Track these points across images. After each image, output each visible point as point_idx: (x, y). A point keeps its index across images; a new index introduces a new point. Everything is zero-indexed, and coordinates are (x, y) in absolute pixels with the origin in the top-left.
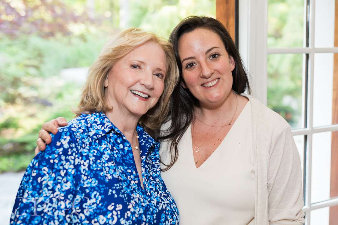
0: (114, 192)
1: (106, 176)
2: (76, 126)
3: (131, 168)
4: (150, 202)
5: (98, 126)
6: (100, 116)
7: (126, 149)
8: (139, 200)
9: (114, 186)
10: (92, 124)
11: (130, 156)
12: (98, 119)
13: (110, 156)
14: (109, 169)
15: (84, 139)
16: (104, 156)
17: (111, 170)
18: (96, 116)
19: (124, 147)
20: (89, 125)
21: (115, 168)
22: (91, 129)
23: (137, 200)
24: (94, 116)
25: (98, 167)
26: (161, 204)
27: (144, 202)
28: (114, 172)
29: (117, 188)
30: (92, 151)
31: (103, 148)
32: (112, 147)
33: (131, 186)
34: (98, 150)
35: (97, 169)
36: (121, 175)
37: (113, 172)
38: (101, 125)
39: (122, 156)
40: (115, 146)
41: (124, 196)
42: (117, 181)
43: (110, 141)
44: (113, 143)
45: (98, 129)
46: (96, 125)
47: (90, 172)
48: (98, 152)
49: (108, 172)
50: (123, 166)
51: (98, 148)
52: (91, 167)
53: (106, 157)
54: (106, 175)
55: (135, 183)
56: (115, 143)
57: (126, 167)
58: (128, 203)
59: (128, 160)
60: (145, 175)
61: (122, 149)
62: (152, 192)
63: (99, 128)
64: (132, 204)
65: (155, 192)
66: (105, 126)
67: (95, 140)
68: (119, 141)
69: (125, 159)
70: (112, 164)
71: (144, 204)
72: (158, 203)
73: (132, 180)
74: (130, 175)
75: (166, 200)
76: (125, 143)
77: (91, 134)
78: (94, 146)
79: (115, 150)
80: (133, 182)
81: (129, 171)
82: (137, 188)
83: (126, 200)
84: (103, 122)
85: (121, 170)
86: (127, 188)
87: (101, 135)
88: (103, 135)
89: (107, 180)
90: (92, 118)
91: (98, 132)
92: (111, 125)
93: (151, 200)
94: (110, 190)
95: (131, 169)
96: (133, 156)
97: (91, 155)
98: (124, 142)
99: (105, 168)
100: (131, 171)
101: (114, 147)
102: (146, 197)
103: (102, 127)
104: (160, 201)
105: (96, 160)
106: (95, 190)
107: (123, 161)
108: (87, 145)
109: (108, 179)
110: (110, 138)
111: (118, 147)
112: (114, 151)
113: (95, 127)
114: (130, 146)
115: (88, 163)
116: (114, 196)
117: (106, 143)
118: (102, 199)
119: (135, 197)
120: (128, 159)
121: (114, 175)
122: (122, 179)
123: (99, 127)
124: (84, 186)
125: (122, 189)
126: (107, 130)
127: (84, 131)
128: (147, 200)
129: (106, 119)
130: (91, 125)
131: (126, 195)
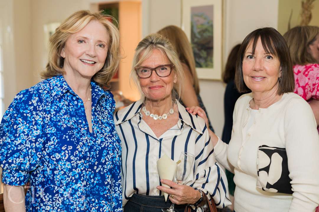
0: (67, 137)
1: (62, 126)
2: (42, 88)
3: (82, 119)
4: (95, 142)
5: (58, 88)
6: (60, 80)
7: (79, 104)
9: (68, 132)
10: (54, 87)
11: (82, 110)
12: (59, 82)
13: (66, 111)
14: (65, 120)
16: (62, 111)
17: (66, 121)
18: (57, 80)
19: (78, 103)
20: (52, 88)
21: (69, 120)
22: (53, 91)
23: (85, 141)
24: (56, 81)
25: (57, 119)
26: (104, 143)
27: (90, 143)
28: (68, 122)
29: (69, 134)
30: (53, 107)
31: (62, 105)
32: (69, 103)
33: (81, 132)
35: (56, 121)
36: (73, 124)
37: (67, 122)
38: (61, 88)
39: (76, 110)
40: (71, 102)
41: (74, 140)
42: (70, 129)
43: (67, 99)
44: (70, 100)
45: (58, 91)
46: (57, 88)
47: (51, 122)
48: (58, 108)
49: (64, 123)
50: (76, 117)
51: (58, 105)
52: (52, 119)
53: (63, 111)
54: (62, 124)
55: (85, 130)
56: (71, 100)
57: (78, 119)
58: (77, 145)
59: (80, 113)
61: (76, 104)
62: (98, 134)
63: (59, 90)
64: (80, 145)
65: (100, 134)
66: (63, 88)
68: (74, 99)
69: (78, 112)
70: (67, 116)
71: (89, 144)
72: (102, 142)
73: (82, 127)
74: (80, 125)
75: (110, 140)
76: (79, 100)
77: (53, 95)
78: (55, 103)
79: (71, 106)
80: (82, 129)
81: (80, 121)
82: (86, 133)
83: (76, 142)
84: (62, 85)
85: (74, 120)
86: (77, 134)
87: (60, 95)
88: (62, 95)
89: (63, 129)
90: (54, 82)
91: (58, 93)
92: (67, 88)
93: (96, 140)
94: (65, 136)
95: (81, 120)
96: (84, 110)
97: (52, 110)
98: (78, 99)
99: (62, 119)
100: (82, 121)
101: (70, 104)
102: (92, 138)
103: (61, 89)
104: (104, 140)
105: (56, 114)
106: (54, 135)
107: (76, 113)
109: (64, 128)
110: (68, 96)
111: (74, 103)
112: (70, 107)
113: (56, 89)
114: (82, 102)
115: (50, 116)
116: (67, 140)
117: (64, 100)
118: (58, 141)
119: (83, 139)
120: (80, 112)
121: (68, 125)
122: (74, 127)
123: (59, 89)
124: (47, 132)
125: (73, 134)
126: (64, 91)
127: (48, 92)
128: (93, 140)
129: (65, 83)
130: (53, 87)
131: (76, 139)
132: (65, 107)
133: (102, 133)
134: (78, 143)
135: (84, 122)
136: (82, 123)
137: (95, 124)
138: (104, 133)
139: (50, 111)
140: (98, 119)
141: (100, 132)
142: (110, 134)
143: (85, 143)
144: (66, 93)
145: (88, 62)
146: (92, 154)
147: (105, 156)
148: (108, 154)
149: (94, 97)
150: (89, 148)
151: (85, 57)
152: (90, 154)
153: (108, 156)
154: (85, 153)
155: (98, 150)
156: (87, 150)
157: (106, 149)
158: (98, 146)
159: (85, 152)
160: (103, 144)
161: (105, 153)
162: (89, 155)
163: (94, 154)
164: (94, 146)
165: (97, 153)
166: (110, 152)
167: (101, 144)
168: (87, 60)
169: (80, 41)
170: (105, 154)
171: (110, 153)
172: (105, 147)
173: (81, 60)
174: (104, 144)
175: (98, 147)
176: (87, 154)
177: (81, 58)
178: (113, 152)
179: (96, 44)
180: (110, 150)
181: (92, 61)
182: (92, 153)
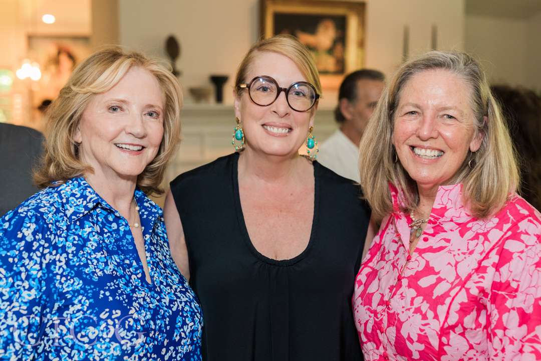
0: (107, 294)
1: (94, 273)
3: (130, 257)
4: (159, 301)
5: (77, 200)
6: (79, 185)
7: (122, 229)
8: (144, 300)
9: (107, 286)
10: (69, 198)
11: (127, 239)
12: (77, 189)
13: (99, 244)
14: (98, 262)
15: (59, 221)
16: (88, 244)
17: (100, 263)
18: (74, 185)
19: (119, 226)
20: (64, 200)
21: (107, 260)
22: (67, 206)
23: (141, 301)
24: (71, 186)
25: (80, 261)
26: (176, 303)
27: (152, 303)
28: (105, 266)
29: (111, 288)
30: (71, 238)
32: (101, 229)
33: (131, 283)
34: (79, 236)
35: (79, 265)
36: (116, 268)
37: (103, 266)
38: (82, 199)
39: (117, 240)
40: (106, 227)
41: (123, 298)
43: (98, 221)
44: (102, 223)
45: (77, 205)
46: (75, 200)
47: (69, 270)
48: (81, 239)
49: (96, 267)
50: (119, 255)
51: (80, 234)
52: (71, 262)
53: (92, 244)
54: (94, 270)
55: (138, 278)
56: (105, 222)
57: (123, 257)
58: (128, 307)
59: (125, 246)
60: (151, 263)
61: (115, 229)
62: (162, 286)
63: (79, 204)
64: (135, 308)
65: (166, 286)
66: (88, 199)
67: (75, 222)
68: (111, 218)
69: (121, 244)
70: (102, 254)
71: (151, 306)
72: (171, 301)
73: (132, 274)
74: (129, 268)
75: (183, 297)
76: (120, 221)
77: (69, 213)
78: (74, 230)
79: (106, 233)
80: (133, 277)
81: (127, 262)
82: (140, 285)
83: (126, 303)
84: (84, 194)
85: (116, 261)
86: (125, 287)
87: (83, 213)
88: (86, 212)
89: (95, 278)
90: (67, 189)
91: (79, 210)
92: (96, 198)
93: (161, 298)
94: (102, 292)
95: (129, 260)
96: (133, 239)
98: (117, 219)
99: (91, 260)
100: (130, 261)
101: (104, 229)
102: (154, 295)
103: (83, 201)
104: (175, 299)
105: (78, 251)
106: (79, 294)
107: (119, 247)
108: (63, 231)
109: (98, 276)
110: (98, 215)
111: (110, 227)
112: (104, 235)
113: (73, 202)
114: (127, 225)
115: (65, 258)
116: (109, 299)
119: (139, 296)
120: (124, 243)
121: (105, 271)
122: (118, 274)
123: (79, 202)
125: (119, 288)
126: (91, 205)
128: (156, 299)
129: (89, 189)
130: (67, 199)
131: (125, 296)
132: (96, 237)
133: (168, 285)
134: (130, 304)
135: (135, 264)
136: (130, 266)
137: (155, 269)
138: (171, 284)
139: (64, 248)
140: (157, 259)
141: (165, 284)
142: (181, 287)
143: (142, 303)
144: (95, 208)
145: (131, 148)
146: (159, 325)
147: (180, 328)
148: (184, 323)
149: (145, 216)
150: (152, 313)
151: (124, 139)
152: (155, 324)
153: (185, 328)
154: (146, 323)
155: (168, 317)
156: (149, 316)
157: (181, 313)
158: (166, 309)
159: (145, 320)
160: (174, 305)
161: (180, 322)
162: (153, 327)
163: (161, 324)
164: (160, 309)
165: (167, 323)
166: (187, 319)
167: (172, 305)
168: (130, 144)
169: (114, 109)
170: (179, 324)
171: (188, 322)
172: (178, 311)
173: (116, 144)
174: (176, 305)
175: (166, 311)
176: (150, 325)
177: (116, 141)
178: (193, 321)
179: (143, 111)
180: (187, 316)
181: (138, 145)
182: (158, 322)
